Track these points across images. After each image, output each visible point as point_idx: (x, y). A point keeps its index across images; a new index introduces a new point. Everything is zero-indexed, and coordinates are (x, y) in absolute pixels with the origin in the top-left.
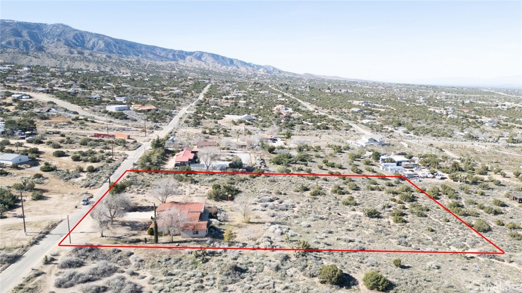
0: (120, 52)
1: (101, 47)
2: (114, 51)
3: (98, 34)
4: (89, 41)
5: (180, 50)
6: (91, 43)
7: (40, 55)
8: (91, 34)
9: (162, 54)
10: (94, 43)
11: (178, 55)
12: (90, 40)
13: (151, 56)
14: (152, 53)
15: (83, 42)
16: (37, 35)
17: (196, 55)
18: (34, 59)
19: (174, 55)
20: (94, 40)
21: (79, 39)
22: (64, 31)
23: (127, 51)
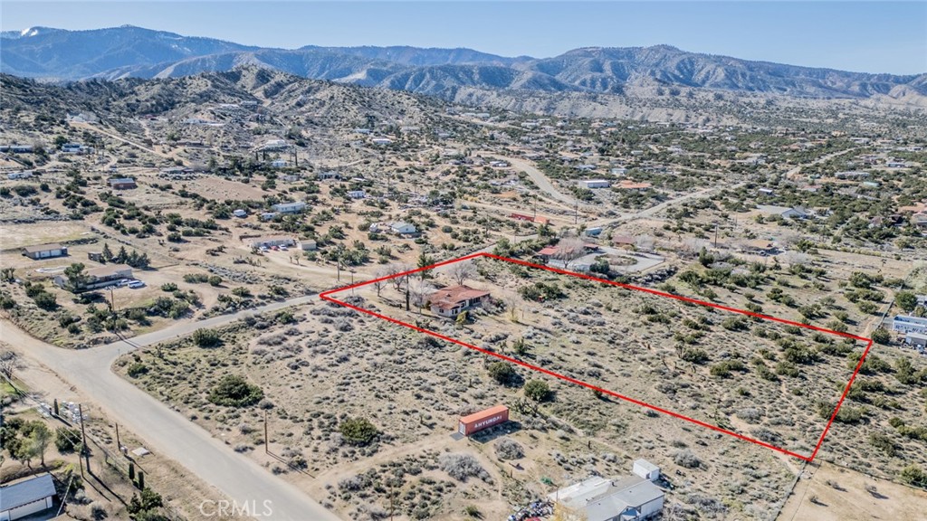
0: (751, 85)
1: (719, 79)
2: (740, 85)
3: (719, 57)
4: (700, 71)
5: (882, 73)
6: (703, 73)
7: (612, 99)
8: (707, 57)
9: (839, 84)
10: (708, 72)
11: (872, 85)
12: (703, 68)
13: (811, 90)
14: (815, 84)
15: (691, 73)
16: (623, 67)
17: (919, 83)
18: (599, 107)
19: (864, 86)
20: (710, 67)
21: (686, 67)
22: (665, 56)
23: (764, 82)
